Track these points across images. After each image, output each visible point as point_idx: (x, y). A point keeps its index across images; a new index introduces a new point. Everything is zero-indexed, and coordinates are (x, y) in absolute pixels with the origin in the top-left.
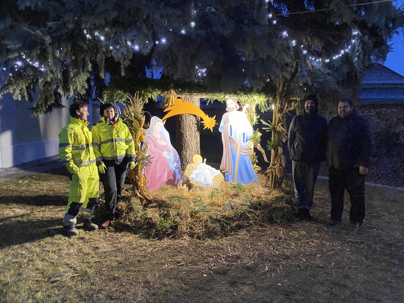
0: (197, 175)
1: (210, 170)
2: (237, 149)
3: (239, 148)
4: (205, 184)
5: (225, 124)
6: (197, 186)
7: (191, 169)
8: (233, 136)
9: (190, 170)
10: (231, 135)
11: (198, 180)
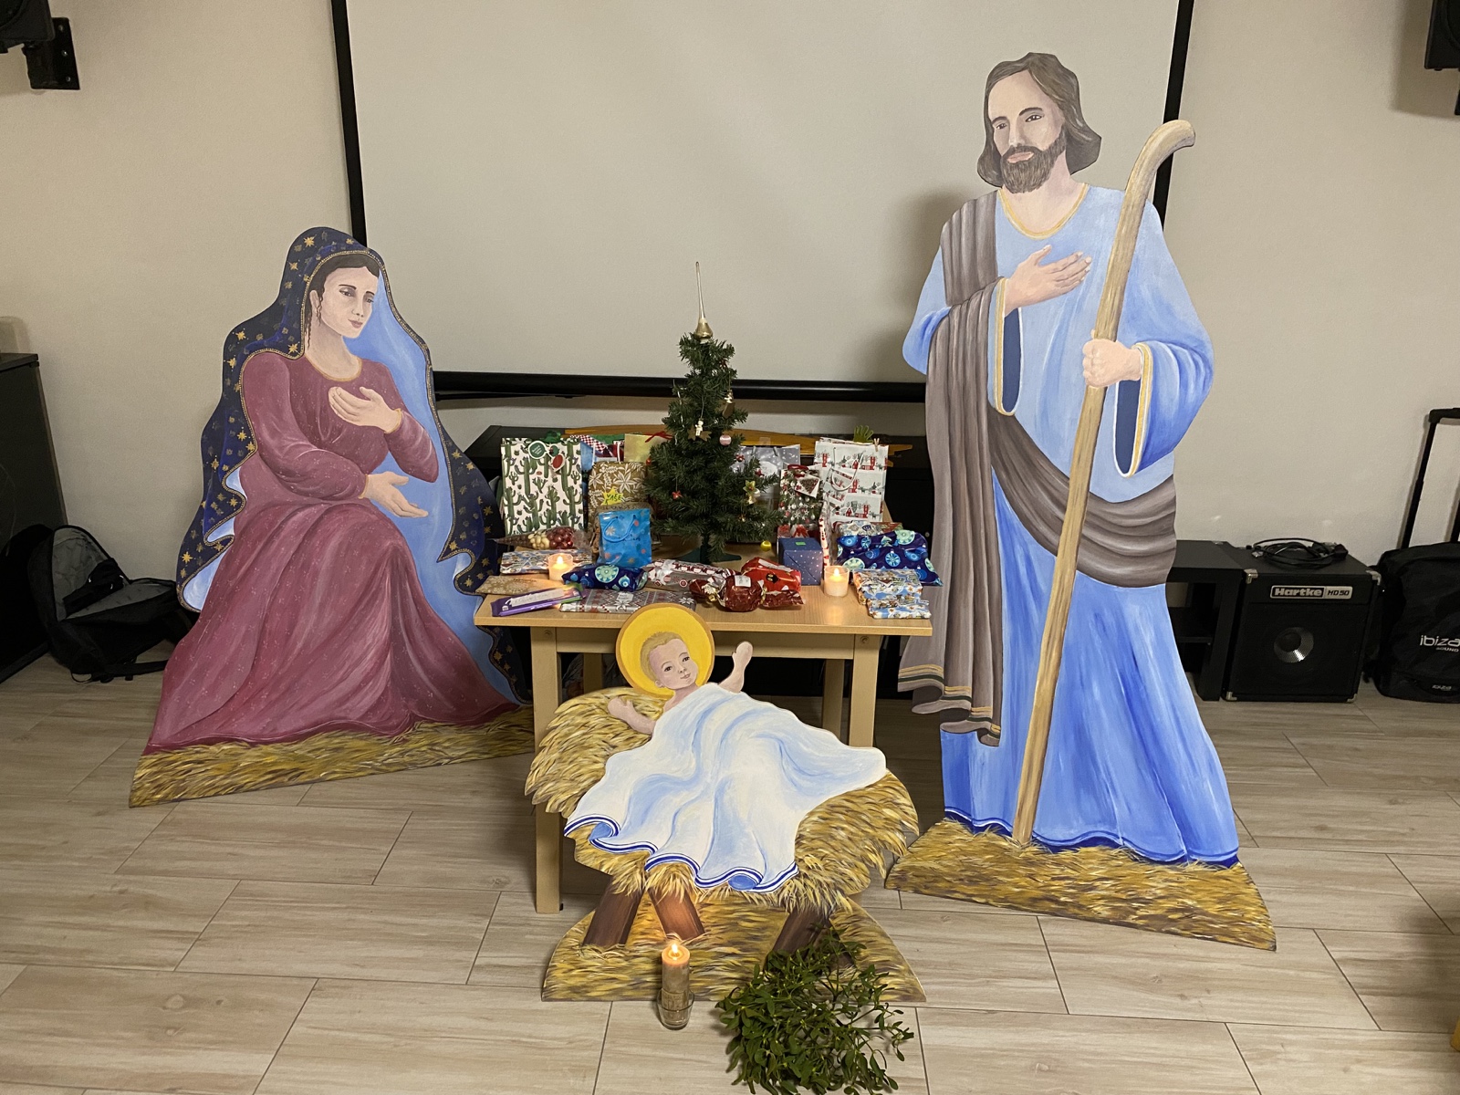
0: (650, 794)
1: (784, 750)
2: (1057, 526)
3: (1072, 519)
4: (718, 871)
5: (958, 299)
6: (638, 897)
7: (595, 739)
8: (1024, 412)
9: (582, 747)
10: (1010, 396)
11: (658, 838)
